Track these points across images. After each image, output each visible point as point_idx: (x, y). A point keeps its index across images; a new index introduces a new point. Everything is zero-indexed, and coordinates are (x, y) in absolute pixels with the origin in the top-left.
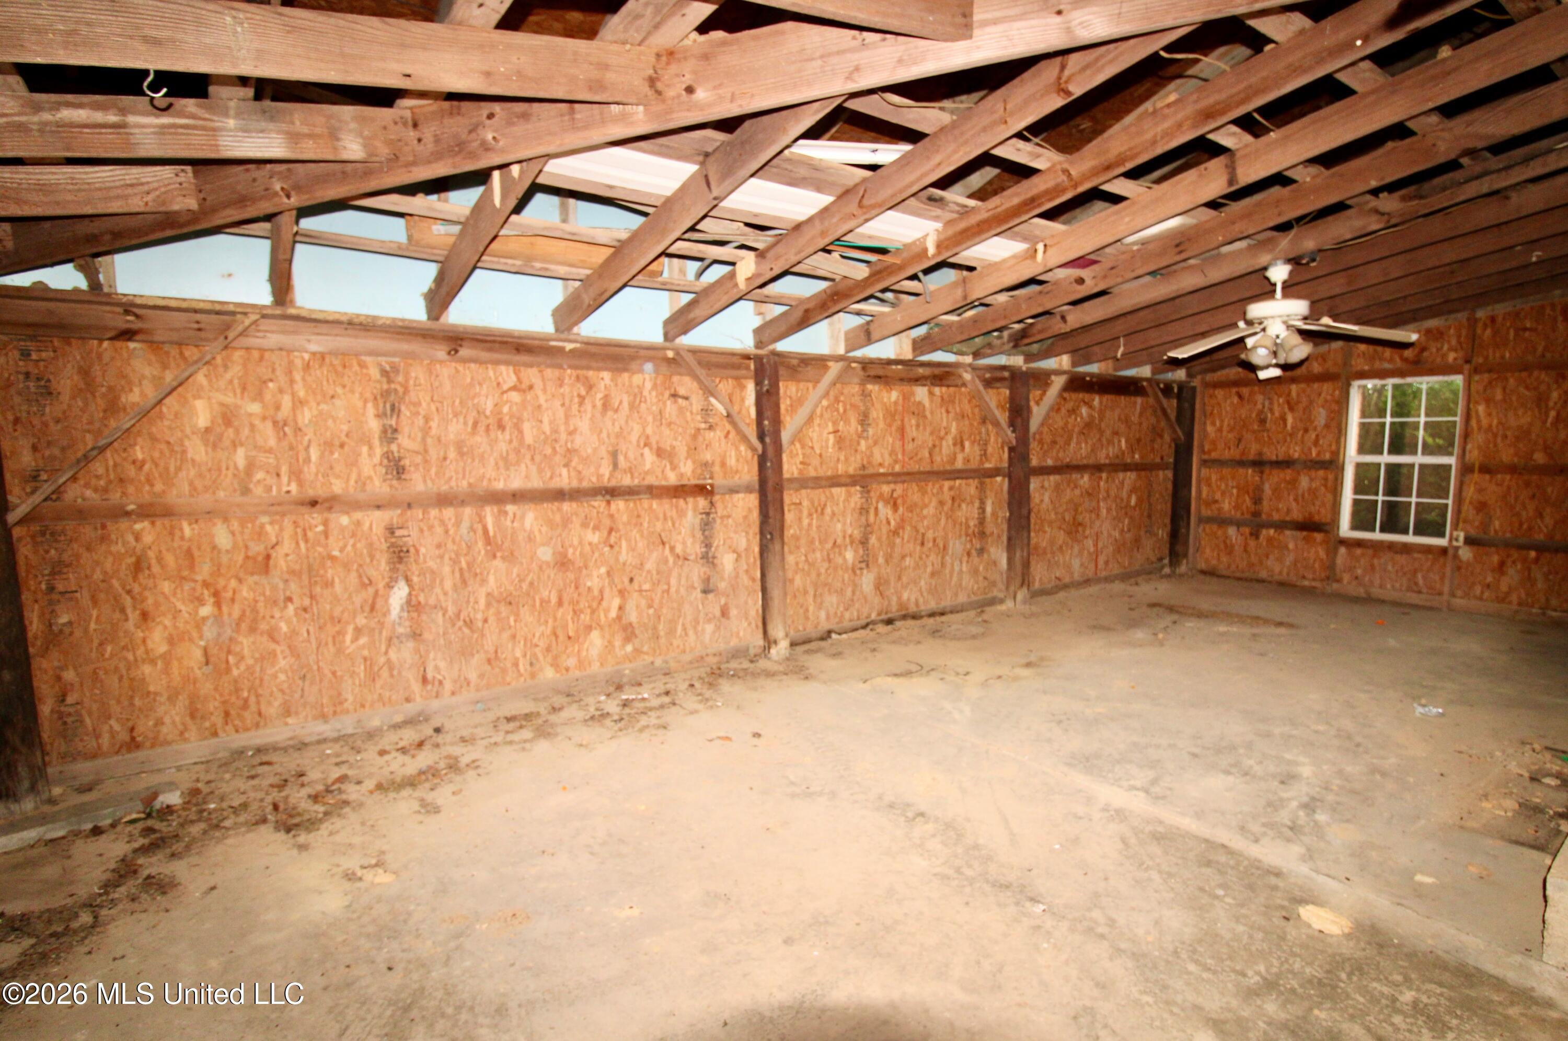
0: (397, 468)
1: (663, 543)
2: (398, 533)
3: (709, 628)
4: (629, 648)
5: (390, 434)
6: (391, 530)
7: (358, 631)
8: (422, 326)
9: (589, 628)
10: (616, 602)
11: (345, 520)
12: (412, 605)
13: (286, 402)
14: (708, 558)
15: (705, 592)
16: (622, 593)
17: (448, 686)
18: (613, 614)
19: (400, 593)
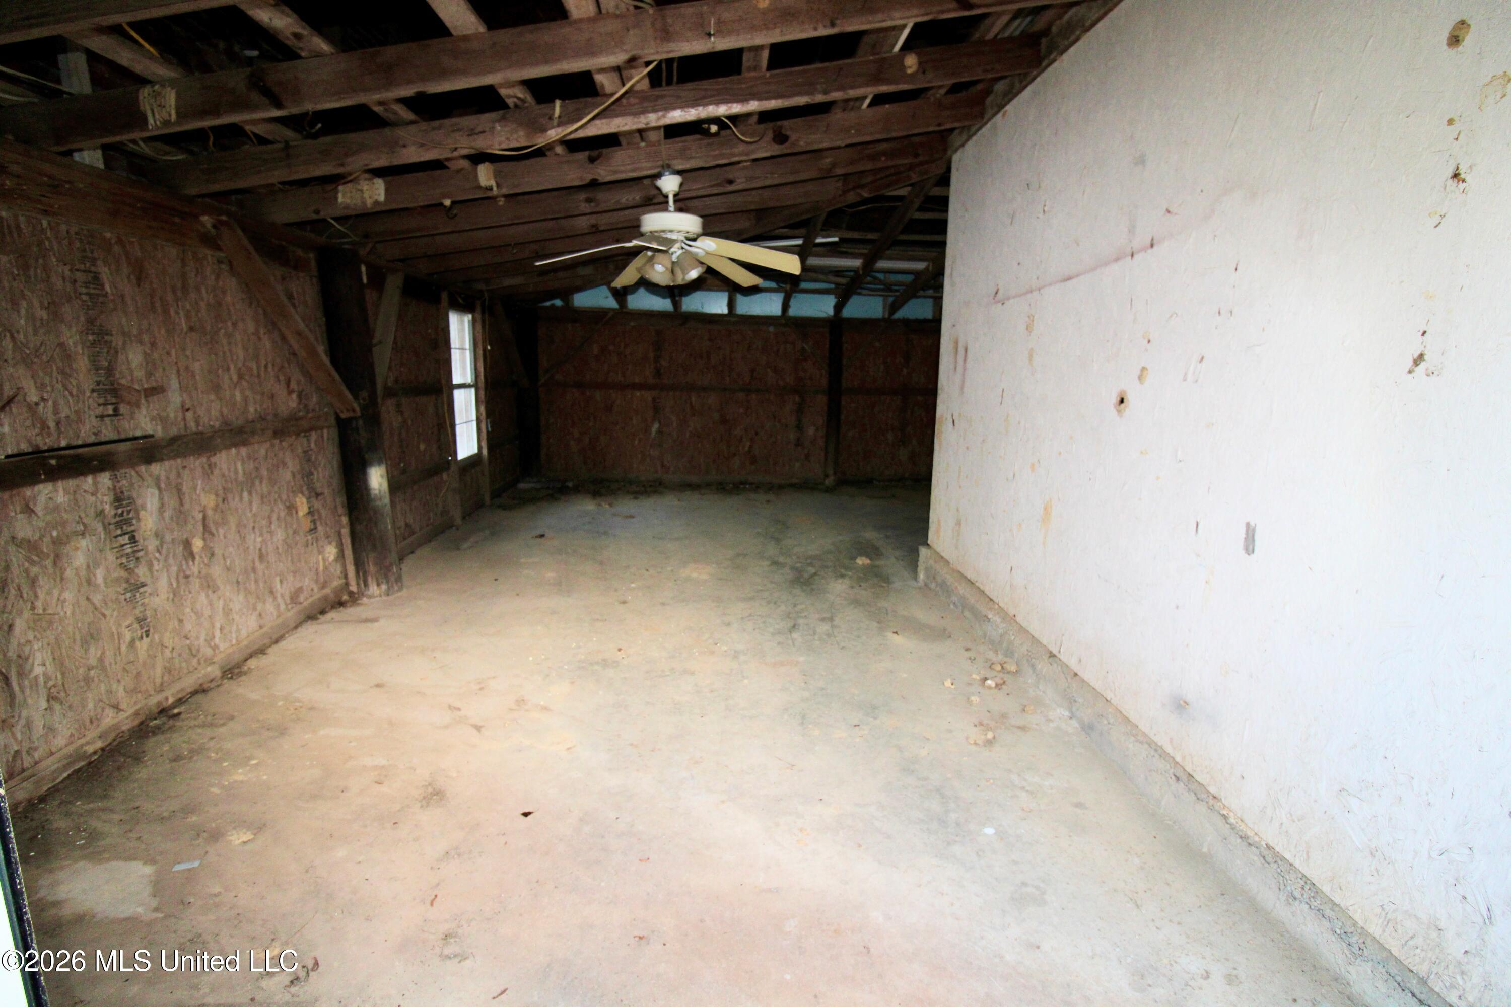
0: (658, 373)
1: (775, 418)
2: (658, 401)
3: (797, 465)
4: (753, 467)
5: (657, 359)
6: (654, 399)
7: (640, 440)
8: (669, 312)
9: (735, 455)
10: (748, 444)
11: (638, 394)
12: (660, 432)
13: (622, 345)
14: (799, 427)
15: (797, 445)
16: (752, 440)
17: (672, 469)
18: (747, 448)
19: (656, 426)
